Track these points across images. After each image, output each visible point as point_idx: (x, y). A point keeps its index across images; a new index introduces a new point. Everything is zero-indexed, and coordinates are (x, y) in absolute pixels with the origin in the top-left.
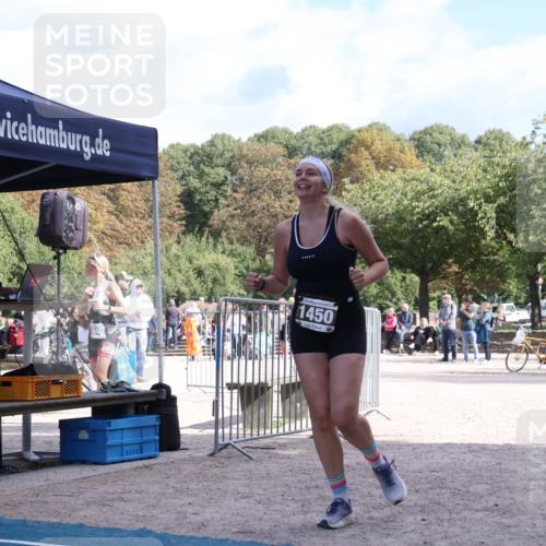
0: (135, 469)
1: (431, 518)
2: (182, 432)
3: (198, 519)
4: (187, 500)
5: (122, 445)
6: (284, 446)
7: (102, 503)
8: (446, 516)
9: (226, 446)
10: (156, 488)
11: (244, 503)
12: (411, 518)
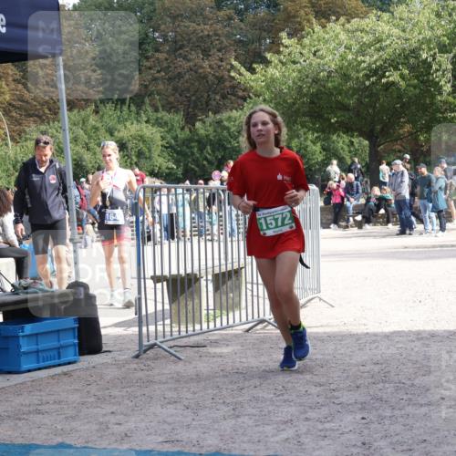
0: (53, 377)
1: (372, 416)
2: (103, 332)
3: (122, 429)
4: (109, 409)
5: (37, 352)
6: (216, 343)
7: (17, 417)
8: (388, 413)
9: (152, 347)
10: (76, 397)
11: (171, 409)
12: (349, 418)
